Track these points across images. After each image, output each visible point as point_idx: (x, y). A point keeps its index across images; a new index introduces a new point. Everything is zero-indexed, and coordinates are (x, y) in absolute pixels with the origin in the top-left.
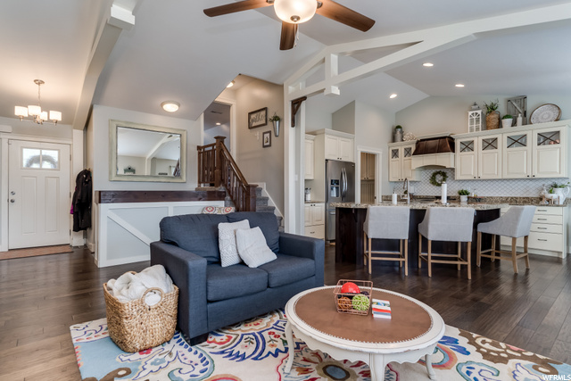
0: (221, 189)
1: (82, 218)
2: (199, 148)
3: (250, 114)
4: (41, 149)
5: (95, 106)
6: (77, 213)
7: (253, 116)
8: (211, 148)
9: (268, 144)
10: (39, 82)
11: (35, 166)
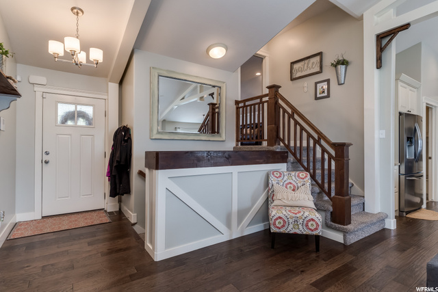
0: (279, 148)
1: (120, 183)
2: (237, 102)
3: (293, 63)
4: (76, 104)
5: (135, 50)
6: (114, 176)
7: (296, 66)
8: (258, 101)
9: (326, 94)
10: (76, 11)
11: (70, 123)
